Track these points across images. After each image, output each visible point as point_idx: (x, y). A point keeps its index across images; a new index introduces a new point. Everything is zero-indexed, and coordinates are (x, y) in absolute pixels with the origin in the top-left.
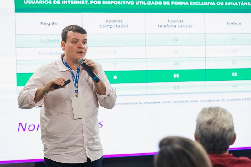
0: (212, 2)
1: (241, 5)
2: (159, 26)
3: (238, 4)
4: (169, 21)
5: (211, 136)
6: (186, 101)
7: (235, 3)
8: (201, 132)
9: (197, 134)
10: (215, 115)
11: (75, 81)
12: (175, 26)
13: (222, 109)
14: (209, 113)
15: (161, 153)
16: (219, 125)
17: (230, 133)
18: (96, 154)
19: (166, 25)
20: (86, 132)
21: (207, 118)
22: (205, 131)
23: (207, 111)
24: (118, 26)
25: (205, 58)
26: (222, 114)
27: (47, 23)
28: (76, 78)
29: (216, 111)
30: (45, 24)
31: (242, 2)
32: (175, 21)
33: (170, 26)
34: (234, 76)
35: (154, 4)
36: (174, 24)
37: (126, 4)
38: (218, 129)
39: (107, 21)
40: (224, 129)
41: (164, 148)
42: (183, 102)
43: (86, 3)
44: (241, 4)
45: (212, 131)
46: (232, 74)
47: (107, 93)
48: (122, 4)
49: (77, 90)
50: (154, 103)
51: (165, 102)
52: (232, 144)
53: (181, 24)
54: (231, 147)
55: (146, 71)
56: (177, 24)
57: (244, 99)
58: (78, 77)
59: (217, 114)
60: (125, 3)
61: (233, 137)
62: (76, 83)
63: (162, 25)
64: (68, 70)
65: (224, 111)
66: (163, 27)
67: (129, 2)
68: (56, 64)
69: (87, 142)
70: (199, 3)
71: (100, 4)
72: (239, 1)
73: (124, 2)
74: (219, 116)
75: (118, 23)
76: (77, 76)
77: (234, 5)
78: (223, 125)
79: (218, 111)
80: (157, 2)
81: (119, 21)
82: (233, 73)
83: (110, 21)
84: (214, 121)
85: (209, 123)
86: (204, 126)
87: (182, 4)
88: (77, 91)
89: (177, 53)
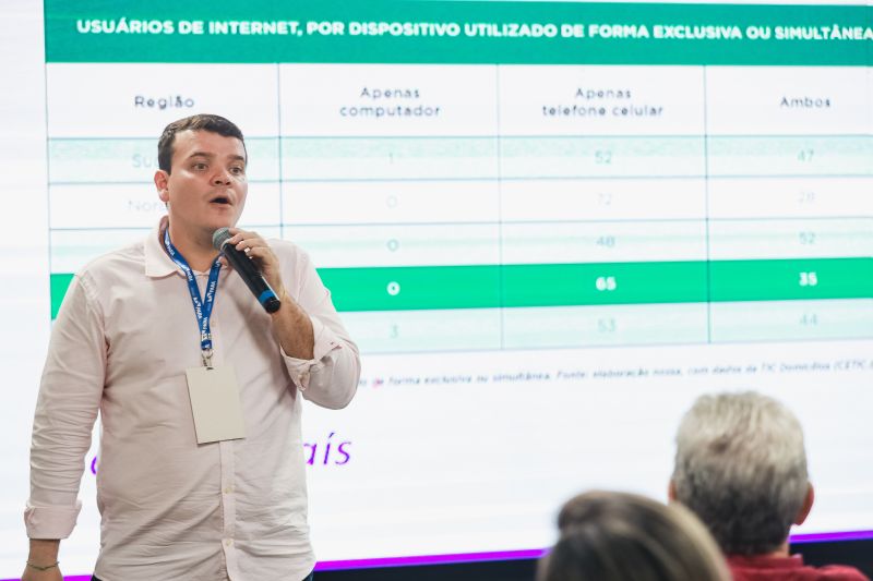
0: (729, 28)
1: (832, 37)
2: (547, 111)
3: (821, 33)
4: (580, 92)
5: (724, 494)
6: (641, 373)
7: (810, 29)
8: (691, 478)
9: (677, 487)
10: (741, 421)
11: (199, 310)
12: (602, 112)
13: (765, 398)
14: (719, 411)
15: (563, 549)
16: (754, 455)
17: (792, 484)
18: (274, 569)
19: (571, 108)
20: (236, 492)
21: (712, 431)
22: (705, 475)
23: (714, 408)
24: (403, 111)
25: (705, 222)
26: (766, 416)
27: (156, 101)
28: (207, 298)
29: (742, 406)
30: (150, 104)
31: (836, 27)
32: (600, 94)
33: (583, 112)
34: (808, 285)
35: (529, 34)
36: (597, 103)
37: (432, 33)
38: (750, 471)
39: (365, 92)
40: (771, 472)
41: (572, 530)
42: (629, 374)
43: (293, 31)
44: (829, 33)
45: (727, 475)
46: (800, 279)
47: (319, 352)
48: (417, 33)
49: (209, 342)
50: (529, 377)
51: (566, 376)
52: (800, 522)
53: (624, 103)
54: (795, 530)
55: (501, 266)
56: (609, 103)
57: (843, 366)
58: (213, 295)
59: (748, 418)
60: (428, 29)
61: (802, 498)
62: (203, 316)
63: (556, 107)
64: (176, 273)
65: (772, 407)
66: (560, 113)
67: (441, 25)
68: (139, 250)
69: (237, 526)
70: (684, 32)
71: (342, 33)
72: (825, 25)
73: (424, 26)
74: (753, 424)
75: (404, 99)
76: (208, 291)
77: (808, 37)
78: (768, 455)
79: (751, 406)
80: (540, 27)
81: (408, 92)
82: (803, 276)
83: (377, 94)
84: (735, 443)
85: (720, 447)
86: (703, 458)
87: (626, 36)
88: (207, 344)
89: (608, 203)
